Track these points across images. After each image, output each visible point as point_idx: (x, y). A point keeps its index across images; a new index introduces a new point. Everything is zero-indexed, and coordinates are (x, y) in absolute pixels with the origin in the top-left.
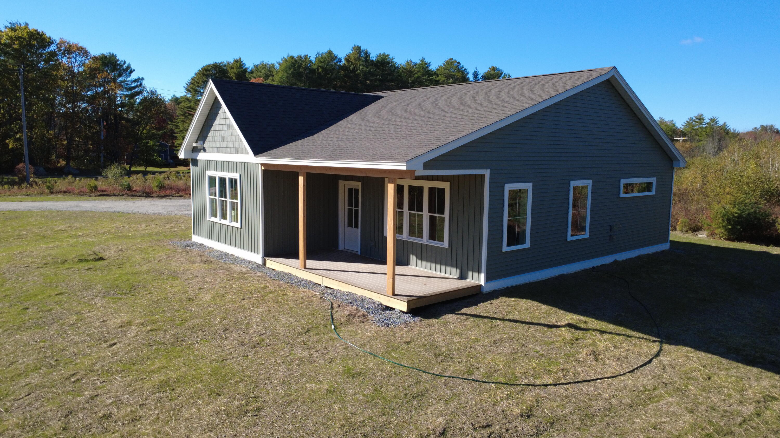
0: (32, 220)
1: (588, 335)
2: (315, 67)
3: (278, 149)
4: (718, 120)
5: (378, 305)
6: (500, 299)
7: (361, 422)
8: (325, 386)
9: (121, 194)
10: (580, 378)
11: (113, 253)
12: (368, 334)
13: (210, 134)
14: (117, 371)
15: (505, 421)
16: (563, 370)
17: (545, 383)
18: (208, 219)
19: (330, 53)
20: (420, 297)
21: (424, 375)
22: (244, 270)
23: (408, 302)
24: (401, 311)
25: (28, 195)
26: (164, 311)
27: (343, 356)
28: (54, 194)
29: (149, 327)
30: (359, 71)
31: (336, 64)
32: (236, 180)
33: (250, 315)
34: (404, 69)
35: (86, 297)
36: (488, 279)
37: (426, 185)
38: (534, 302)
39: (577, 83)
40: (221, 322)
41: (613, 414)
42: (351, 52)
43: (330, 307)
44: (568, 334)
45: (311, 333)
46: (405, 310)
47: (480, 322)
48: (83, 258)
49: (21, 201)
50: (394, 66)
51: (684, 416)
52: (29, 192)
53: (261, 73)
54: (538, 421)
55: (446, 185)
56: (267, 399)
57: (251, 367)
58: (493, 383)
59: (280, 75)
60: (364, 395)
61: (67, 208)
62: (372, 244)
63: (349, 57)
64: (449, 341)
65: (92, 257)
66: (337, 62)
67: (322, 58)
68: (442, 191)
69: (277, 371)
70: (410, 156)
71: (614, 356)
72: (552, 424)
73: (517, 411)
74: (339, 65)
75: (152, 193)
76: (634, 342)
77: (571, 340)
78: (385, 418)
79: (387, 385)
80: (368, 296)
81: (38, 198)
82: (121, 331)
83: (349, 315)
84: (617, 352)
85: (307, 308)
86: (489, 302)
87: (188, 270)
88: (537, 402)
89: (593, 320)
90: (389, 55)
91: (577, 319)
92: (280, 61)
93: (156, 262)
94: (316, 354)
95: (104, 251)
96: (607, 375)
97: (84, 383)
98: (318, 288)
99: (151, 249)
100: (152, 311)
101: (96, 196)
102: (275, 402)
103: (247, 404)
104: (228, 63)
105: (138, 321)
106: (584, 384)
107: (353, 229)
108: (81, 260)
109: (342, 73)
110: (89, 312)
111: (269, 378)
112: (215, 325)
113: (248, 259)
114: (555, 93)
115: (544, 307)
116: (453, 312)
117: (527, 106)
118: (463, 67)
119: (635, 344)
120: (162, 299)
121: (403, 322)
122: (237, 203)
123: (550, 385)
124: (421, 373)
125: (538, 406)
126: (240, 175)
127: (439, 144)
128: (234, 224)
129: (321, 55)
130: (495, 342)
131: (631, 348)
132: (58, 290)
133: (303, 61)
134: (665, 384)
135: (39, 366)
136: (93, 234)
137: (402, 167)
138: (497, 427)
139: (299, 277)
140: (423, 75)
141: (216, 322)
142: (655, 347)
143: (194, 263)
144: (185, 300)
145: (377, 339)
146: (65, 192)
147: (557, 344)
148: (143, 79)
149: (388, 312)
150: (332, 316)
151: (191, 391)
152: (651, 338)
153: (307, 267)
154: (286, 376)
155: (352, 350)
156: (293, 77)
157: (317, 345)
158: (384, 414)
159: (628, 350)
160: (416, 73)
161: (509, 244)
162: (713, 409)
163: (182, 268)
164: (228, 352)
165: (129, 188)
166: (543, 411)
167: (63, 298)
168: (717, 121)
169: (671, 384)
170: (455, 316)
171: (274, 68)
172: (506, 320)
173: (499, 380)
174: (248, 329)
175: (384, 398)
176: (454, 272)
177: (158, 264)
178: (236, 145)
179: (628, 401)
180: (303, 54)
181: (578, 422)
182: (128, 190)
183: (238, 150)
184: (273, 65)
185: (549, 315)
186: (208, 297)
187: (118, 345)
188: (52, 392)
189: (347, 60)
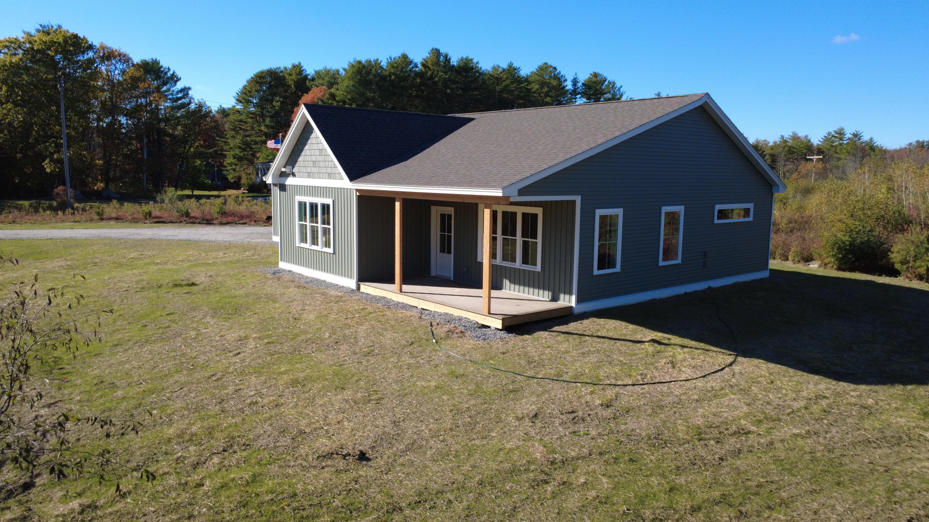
0: (95, 248)
1: (670, 349)
2: (387, 73)
3: (373, 174)
4: (861, 135)
5: (475, 324)
6: (590, 319)
7: (467, 408)
8: (433, 384)
9: (178, 221)
10: (657, 381)
11: (203, 278)
12: (467, 346)
13: (301, 159)
14: (249, 372)
15: (587, 409)
16: (641, 374)
17: (625, 384)
18: (297, 244)
19: (405, 57)
20: (514, 316)
21: (519, 377)
22: (340, 294)
23: (503, 320)
24: (496, 329)
25: (76, 222)
26: (275, 328)
27: (446, 362)
28: (105, 221)
29: (266, 341)
30: (437, 79)
31: (411, 70)
32: (328, 206)
33: (356, 332)
34: (491, 76)
35: (196, 316)
36: (579, 301)
37: (520, 211)
38: (622, 322)
39: (669, 110)
40: (330, 336)
41: (681, 406)
42: (428, 55)
43: (429, 325)
44: (650, 348)
45: (415, 346)
46: (500, 327)
47: (570, 338)
48: (177, 283)
49: (72, 229)
50: (478, 71)
51: (742, 408)
52: (77, 219)
53: (324, 80)
54: (615, 409)
55: (539, 211)
56: (385, 392)
57: (367, 370)
58: (579, 383)
59: (346, 83)
60: (468, 390)
61: (127, 236)
62: (465, 269)
63: (426, 61)
64: (541, 353)
65: (185, 282)
66: (413, 68)
67: (396, 63)
68: (535, 216)
69: (390, 373)
70: (506, 183)
71: (690, 365)
72: (628, 412)
73: (598, 402)
74: (415, 71)
75: (212, 219)
76: (711, 355)
77: (653, 352)
78: (486, 406)
79: (487, 384)
80: (464, 316)
81: (88, 225)
82: (241, 344)
83: (448, 331)
84: (693, 363)
85: (408, 326)
86: (579, 322)
87: (284, 294)
88: (616, 396)
89: (677, 337)
90: (473, 59)
91: (661, 336)
92: (346, 67)
93: (251, 287)
94: (421, 361)
95: (194, 277)
96: (681, 379)
97: (224, 381)
98: (415, 310)
99: (240, 276)
100: (263, 328)
101: (151, 223)
102: (392, 394)
103: (369, 396)
104: (285, 68)
105: (254, 335)
106: (659, 384)
107: (446, 255)
108: (176, 285)
109: (418, 80)
110: (205, 329)
111: (384, 378)
112: (326, 339)
113: (341, 285)
114: (646, 121)
115: (631, 327)
116: (545, 329)
117: (617, 134)
118: (559, 73)
119: (711, 357)
120: (269, 318)
121: (499, 337)
122: (329, 229)
123: (629, 385)
124: (516, 376)
125: (616, 399)
126: (333, 201)
127: (533, 172)
128: (326, 250)
129: (394, 59)
130: (583, 354)
131: (707, 359)
132: (167, 311)
133: (373, 67)
134: (731, 386)
135: (179, 369)
136: (171, 262)
137: (499, 193)
138: (581, 413)
139: (395, 300)
140: (512, 83)
141: (327, 337)
142: (730, 359)
143: (287, 287)
144: (291, 319)
145: (476, 350)
146: (117, 219)
147: (641, 356)
148: (189, 89)
149: (484, 329)
150: (433, 332)
151: (319, 387)
152: (728, 352)
153: (403, 291)
154: (399, 377)
155: (454, 358)
156: (360, 85)
157: (422, 354)
158: (485, 403)
159: (705, 361)
160: (504, 81)
161: (599, 268)
162: (769, 403)
163: (278, 293)
164: (343, 359)
165: (187, 214)
166: (620, 403)
167: (176, 317)
168: (861, 137)
169: (736, 385)
170: (546, 333)
171: (338, 74)
172: (595, 336)
173: (585, 381)
174: (356, 342)
175: (485, 392)
176: (546, 295)
177: (252, 288)
178: (329, 170)
179: (696, 397)
180: (372, 58)
181: (650, 411)
182: (187, 217)
183: (330, 176)
184: (338, 71)
185: (636, 333)
186: (312, 317)
187: (242, 354)
188: (201, 387)
189: (423, 65)
